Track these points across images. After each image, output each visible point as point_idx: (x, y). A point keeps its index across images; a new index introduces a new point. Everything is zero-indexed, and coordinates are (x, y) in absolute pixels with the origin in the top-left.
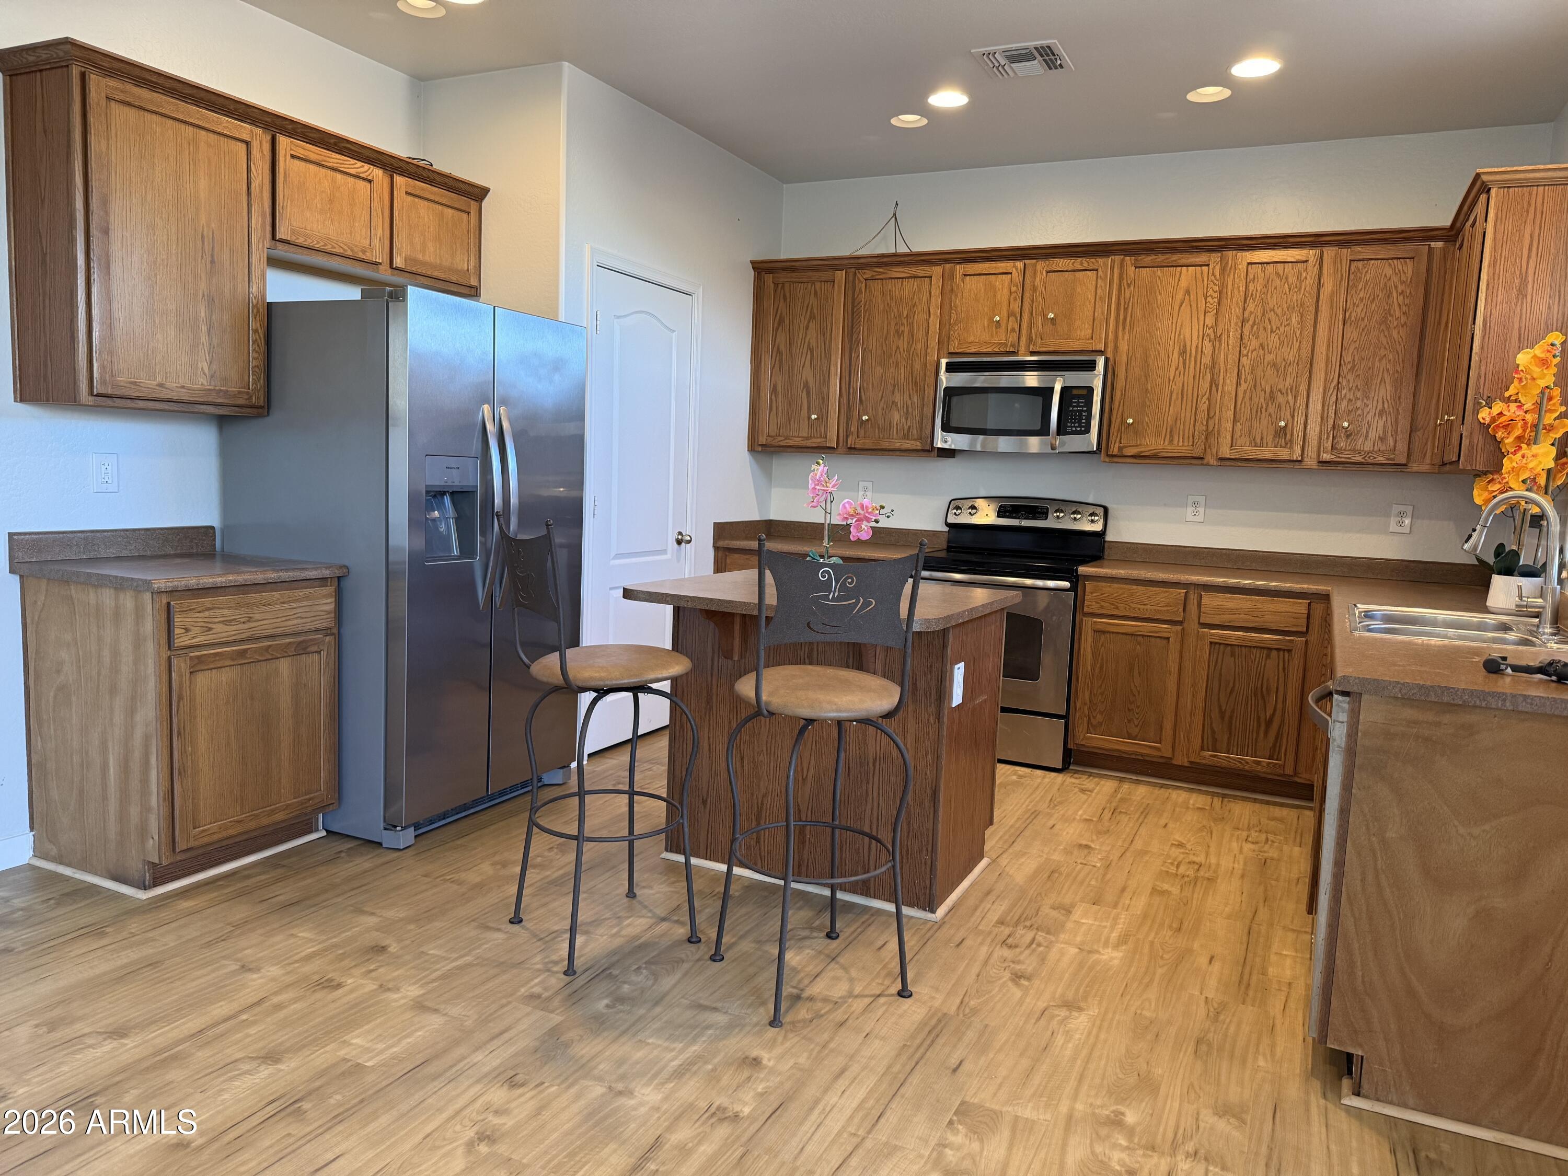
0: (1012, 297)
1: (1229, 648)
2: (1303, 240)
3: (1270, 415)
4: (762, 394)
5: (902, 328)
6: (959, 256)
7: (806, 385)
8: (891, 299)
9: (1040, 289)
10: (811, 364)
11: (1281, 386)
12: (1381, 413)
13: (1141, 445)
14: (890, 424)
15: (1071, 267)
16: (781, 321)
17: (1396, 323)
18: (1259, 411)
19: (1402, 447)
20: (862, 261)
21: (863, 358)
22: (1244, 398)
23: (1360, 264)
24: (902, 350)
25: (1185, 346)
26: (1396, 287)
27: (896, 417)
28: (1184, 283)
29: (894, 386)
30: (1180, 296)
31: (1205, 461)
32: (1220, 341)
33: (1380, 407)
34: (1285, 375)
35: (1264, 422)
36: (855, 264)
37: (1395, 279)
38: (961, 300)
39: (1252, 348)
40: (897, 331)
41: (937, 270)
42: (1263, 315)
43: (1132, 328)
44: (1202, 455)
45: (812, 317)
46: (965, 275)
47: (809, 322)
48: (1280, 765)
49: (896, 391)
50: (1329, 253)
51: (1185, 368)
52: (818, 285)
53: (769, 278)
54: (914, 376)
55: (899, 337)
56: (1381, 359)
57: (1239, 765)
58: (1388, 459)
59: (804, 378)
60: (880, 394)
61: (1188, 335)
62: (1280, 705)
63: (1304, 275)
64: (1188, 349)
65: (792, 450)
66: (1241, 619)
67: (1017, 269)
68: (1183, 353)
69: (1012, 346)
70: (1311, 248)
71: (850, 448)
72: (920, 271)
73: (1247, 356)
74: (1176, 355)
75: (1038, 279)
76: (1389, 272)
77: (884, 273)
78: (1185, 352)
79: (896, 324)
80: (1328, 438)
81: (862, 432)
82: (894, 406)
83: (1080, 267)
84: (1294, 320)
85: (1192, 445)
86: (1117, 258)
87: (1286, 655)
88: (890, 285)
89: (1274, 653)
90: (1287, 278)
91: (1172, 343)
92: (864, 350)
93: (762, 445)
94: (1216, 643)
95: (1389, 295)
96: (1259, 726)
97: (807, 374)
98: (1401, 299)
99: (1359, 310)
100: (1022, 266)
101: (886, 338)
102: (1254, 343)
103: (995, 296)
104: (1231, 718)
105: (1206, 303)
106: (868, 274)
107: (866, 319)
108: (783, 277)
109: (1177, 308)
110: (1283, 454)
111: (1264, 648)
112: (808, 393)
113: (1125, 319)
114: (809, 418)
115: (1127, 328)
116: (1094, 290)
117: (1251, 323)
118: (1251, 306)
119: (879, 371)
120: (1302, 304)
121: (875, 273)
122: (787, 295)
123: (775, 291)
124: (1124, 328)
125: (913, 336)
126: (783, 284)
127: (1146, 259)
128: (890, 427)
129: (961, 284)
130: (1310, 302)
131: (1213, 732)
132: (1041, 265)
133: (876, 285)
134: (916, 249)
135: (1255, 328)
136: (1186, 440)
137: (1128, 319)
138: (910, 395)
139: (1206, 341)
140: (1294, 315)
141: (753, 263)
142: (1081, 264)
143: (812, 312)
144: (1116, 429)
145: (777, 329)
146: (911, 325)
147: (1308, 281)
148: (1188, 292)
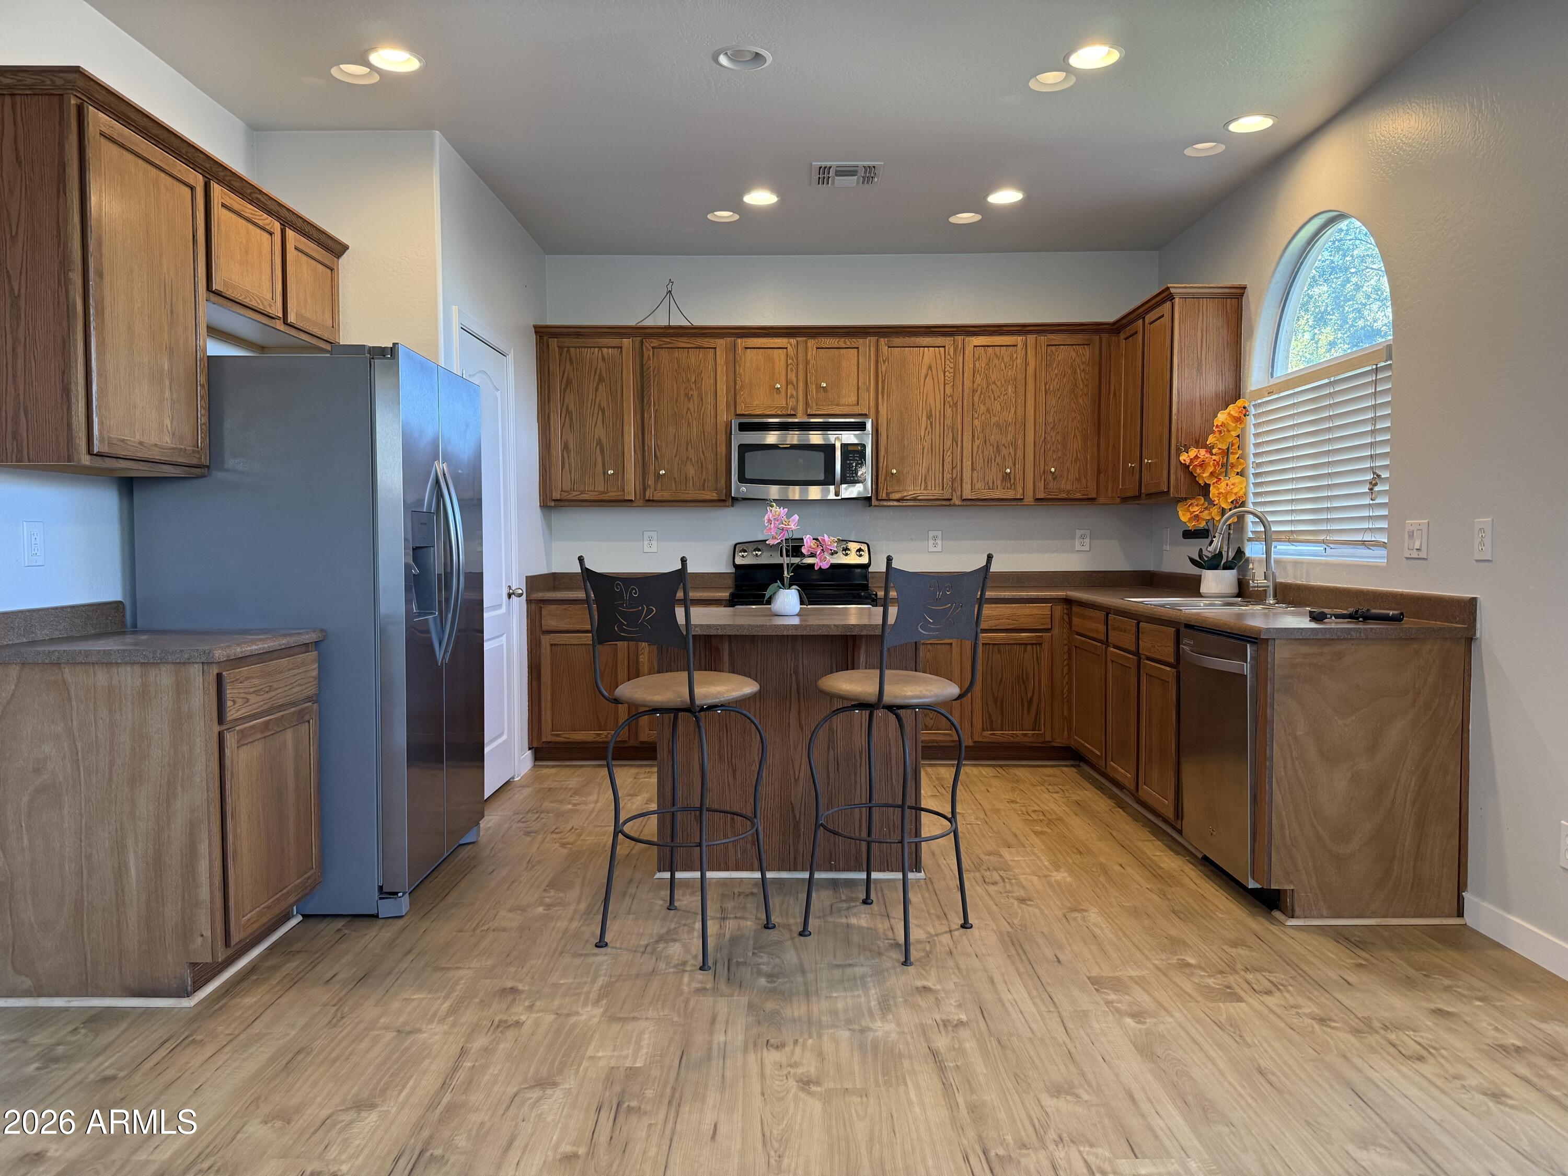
0: (789, 368)
1: (996, 646)
2: (1013, 329)
3: (998, 464)
4: (553, 452)
5: (691, 392)
6: (739, 331)
7: (599, 442)
8: (679, 366)
9: (812, 362)
10: (603, 423)
11: (1004, 441)
12: (1077, 459)
13: (903, 490)
14: (686, 477)
15: (836, 345)
16: (569, 382)
17: (1081, 393)
18: (989, 461)
19: (1092, 486)
20: (647, 331)
21: (655, 418)
22: (978, 451)
23: (1053, 348)
24: (692, 411)
25: (931, 410)
26: (1079, 366)
27: (691, 471)
28: (927, 360)
29: (687, 444)
30: (924, 371)
31: (952, 502)
32: (956, 407)
33: (1075, 456)
34: (1007, 433)
35: (994, 469)
36: (641, 333)
37: (1078, 360)
38: (744, 369)
39: (981, 412)
40: (687, 395)
41: (721, 343)
42: (988, 387)
43: (889, 396)
44: (950, 497)
45: (601, 380)
46: (746, 348)
47: (598, 385)
48: (1041, 734)
49: (690, 448)
50: (1031, 338)
51: (932, 428)
52: (605, 350)
53: (554, 343)
54: (706, 434)
55: (689, 400)
56: (1073, 420)
57: (1012, 739)
58: (1084, 495)
59: (596, 437)
60: (675, 451)
61: (933, 404)
62: (1037, 689)
63: (1015, 356)
64: (933, 413)
65: (588, 504)
66: (1004, 623)
67: (791, 345)
68: (929, 417)
69: (792, 409)
70: (1019, 335)
71: (649, 500)
72: (705, 342)
73: (978, 418)
74: (924, 418)
75: (809, 354)
76: (1073, 354)
77: (670, 343)
78: (931, 415)
79: (686, 388)
80: (1041, 480)
81: (659, 485)
82: (689, 462)
83: (844, 346)
84: (1010, 390)
85: (943, 489)
86: (873, 339)
87: (1038, 647)
88: (676, 354)
89: (1029, 647)
90: (1003, 358)
91: (921, 409)
92: (656, 411)
93: (555, 500)
94: (986, 644)
95: (1075, 372)
96: (1023, 706)
97: (600, 432)
98: (1083, 374)
99: (1056, 381)
100: (795, 342)
101: (677, 401)
102: (982, 408)
103: (773, 369)
104: (1002, 702)
105: (945, 377)
106: (655, 343)
107: (656, 383)
108: (566, 341)
109: (922, 380)
110: (1010, 494)
111: (1022, 644)
112: (602, 451)
113: (883, 388)
114: (605, 473)
115: (885, 396)
116: (856, 364)
117: (979, 392)
118: (978, 380)
119: (672, 430)
120: (1015, 379)
121: (661, 343)
122: (574, 359)
123: (561, 354)
124: (883, 397)
125: (702, 399)
126: (569, 347)
127: (897, 341)
128: (686, 480)
129: (743, 356)
130: (1020, 377)
131: (990, 715)
132: (811, 343)
133: (664, 353)
134: (697, 323)
135: (982, 396)
136: (937, 486)
137: (886, 388)
138: (703, 452)
139: (947, 406)
140: (1010, 387)
141: (535, 327)
142: (845, 343)
143: (600, 375)
144: (883, 478)
145: (565, 390)
146: (699, 389)
147: (1019, 361)
148: (930, 368)
